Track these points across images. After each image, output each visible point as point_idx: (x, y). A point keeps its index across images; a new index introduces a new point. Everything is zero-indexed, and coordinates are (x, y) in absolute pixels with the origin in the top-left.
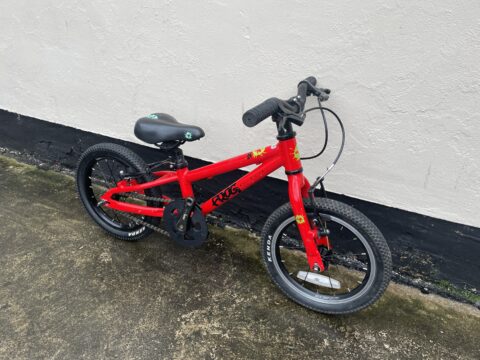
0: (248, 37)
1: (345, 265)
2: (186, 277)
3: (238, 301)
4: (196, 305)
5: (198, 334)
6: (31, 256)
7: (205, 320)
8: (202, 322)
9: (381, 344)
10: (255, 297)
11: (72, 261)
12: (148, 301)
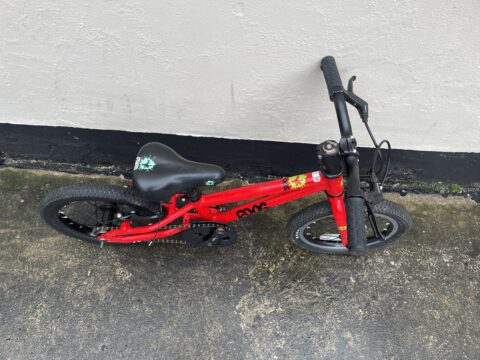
2: (216, 264)
4: (242, 290)
5: (258, 318)
8: (255, 306)
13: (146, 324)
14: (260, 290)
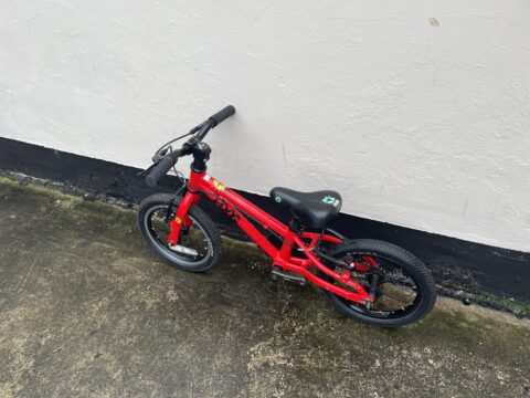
0: (283, 85)
1: (392, 281)
2: (248, 310)
3: (297, 329)
4: (261, 337)
5: (266, 365)
6: (105, 301)
7: (271, 351)
8: (268, 353)
9: (426, 360)
10: (312, 324)
11: (144, 303)
12: (219, 337)
13: (170, 336)
14: (279, 342)
